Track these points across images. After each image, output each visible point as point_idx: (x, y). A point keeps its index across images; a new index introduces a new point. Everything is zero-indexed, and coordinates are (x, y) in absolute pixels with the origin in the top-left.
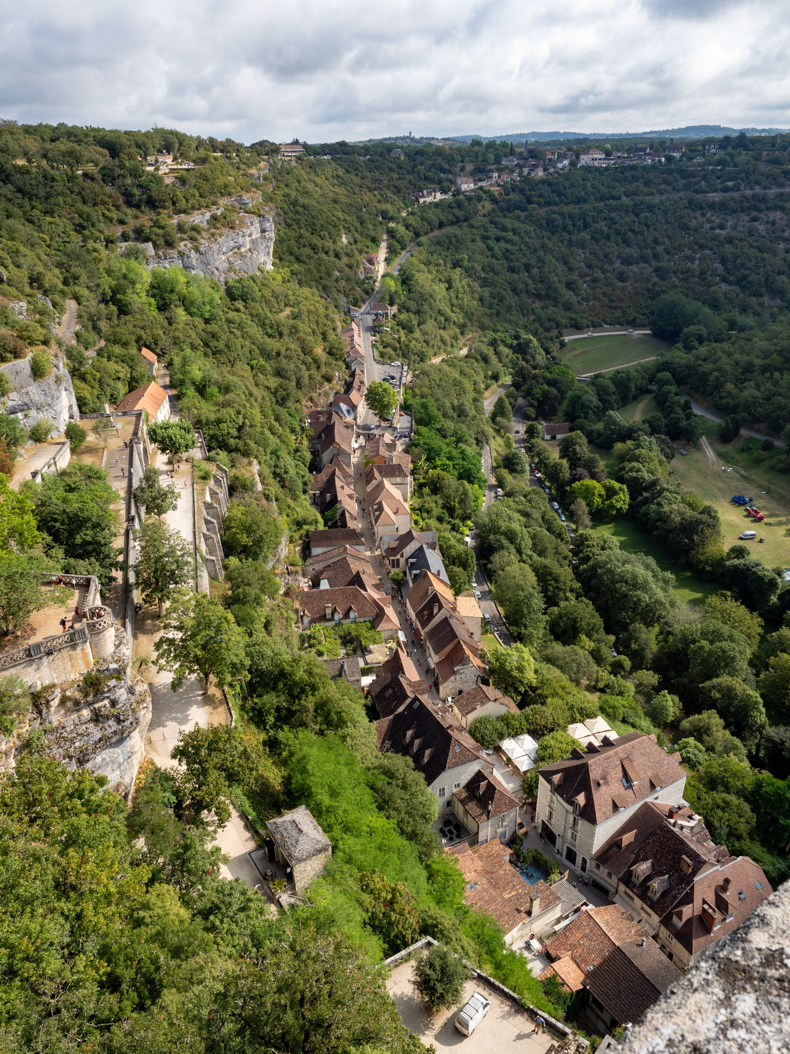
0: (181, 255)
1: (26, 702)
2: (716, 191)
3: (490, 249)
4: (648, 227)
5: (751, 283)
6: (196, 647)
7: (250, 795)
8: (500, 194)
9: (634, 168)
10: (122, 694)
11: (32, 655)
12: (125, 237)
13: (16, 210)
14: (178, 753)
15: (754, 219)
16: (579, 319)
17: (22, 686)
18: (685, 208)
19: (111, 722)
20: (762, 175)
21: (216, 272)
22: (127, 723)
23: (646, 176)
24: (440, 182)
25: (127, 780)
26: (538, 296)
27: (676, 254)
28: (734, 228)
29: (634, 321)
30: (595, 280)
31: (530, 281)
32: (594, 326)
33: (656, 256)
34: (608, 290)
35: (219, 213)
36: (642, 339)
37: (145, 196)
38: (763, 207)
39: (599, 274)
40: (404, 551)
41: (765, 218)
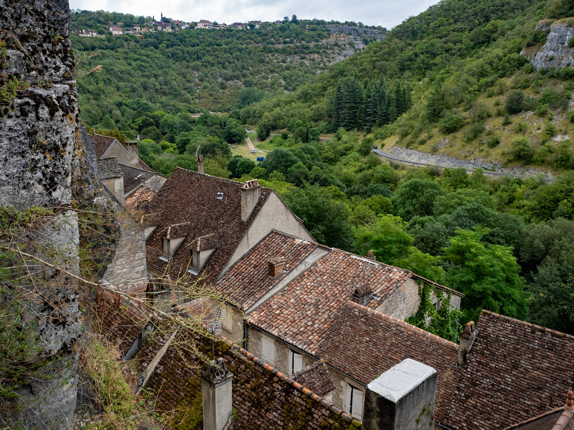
2: (280, 43)
3: (130, 64)
4: (238, 60)
8: (141, 38)
15: (303, 58)
18: (262, 51)
20: (306, 36)
24: (97, 28)
26: (164, 94)
27: (257, 75)
28: (291, 62)
30: (204, 88)
31: (157, 84)
32: (203, 112)
33: (244, 76)
34: (213, 93)
38: (307, 52)
39: (207, 85)
41: (309, 57)
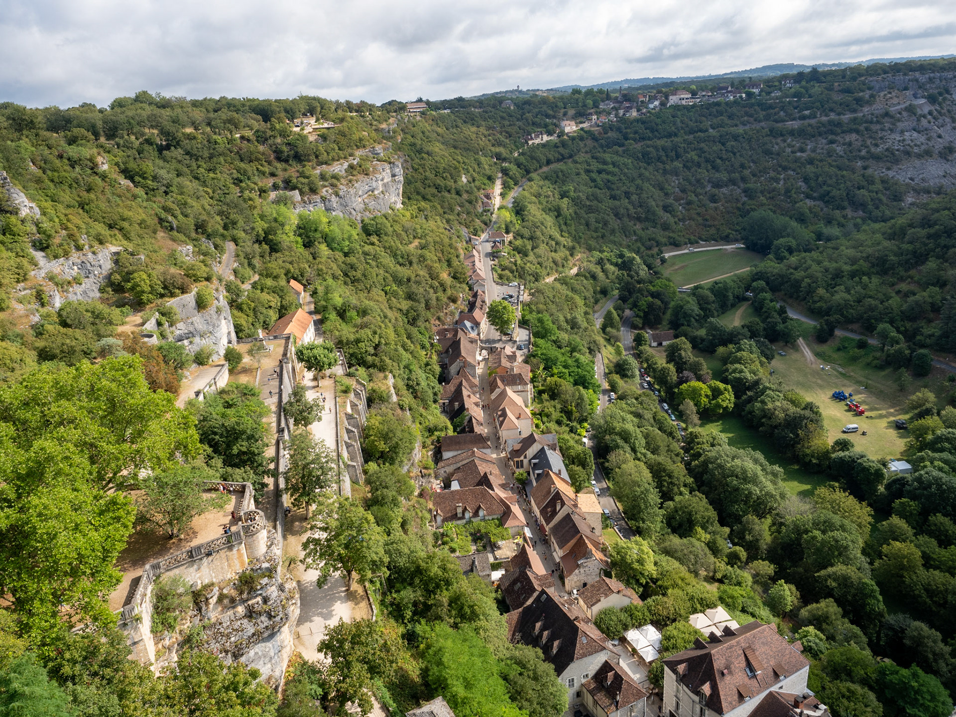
0: (324, 199)
1: (188, 600)
2: (794, 119)
3: (593, 180)
4: (734, 154)
5: (833, 197)
6: (339, 546)
7: (391, 687)
8: (600, 133)
9: (718, 104)
10: (273, 592)
11: (194, 556)
12: (275, 187)
13: (185, 169)
14: (324, 647)
15: (832, 142)
16: (677, 238)
17: (184, 585)
18: (767, 135)
19: (264, 618)
20: (836, 103)
21: (353, 212)
22: (278, 619)
23: (730, 110)
24: (546, 126)
25: (277, 673)
26: (639, 219)
27: (762, 176)
28: (814, 151)
29: (727, 236)
30: (689, 203)
31: (630, 207)
32: (691, 243)
33: (743, 179)
34: (702, 210)
35: (355, 162)
36: (735, 253)
37: (293, 152)
38: (839, 131)
39: (693, 197)
40: (527, 452)
41: (841, 140)
